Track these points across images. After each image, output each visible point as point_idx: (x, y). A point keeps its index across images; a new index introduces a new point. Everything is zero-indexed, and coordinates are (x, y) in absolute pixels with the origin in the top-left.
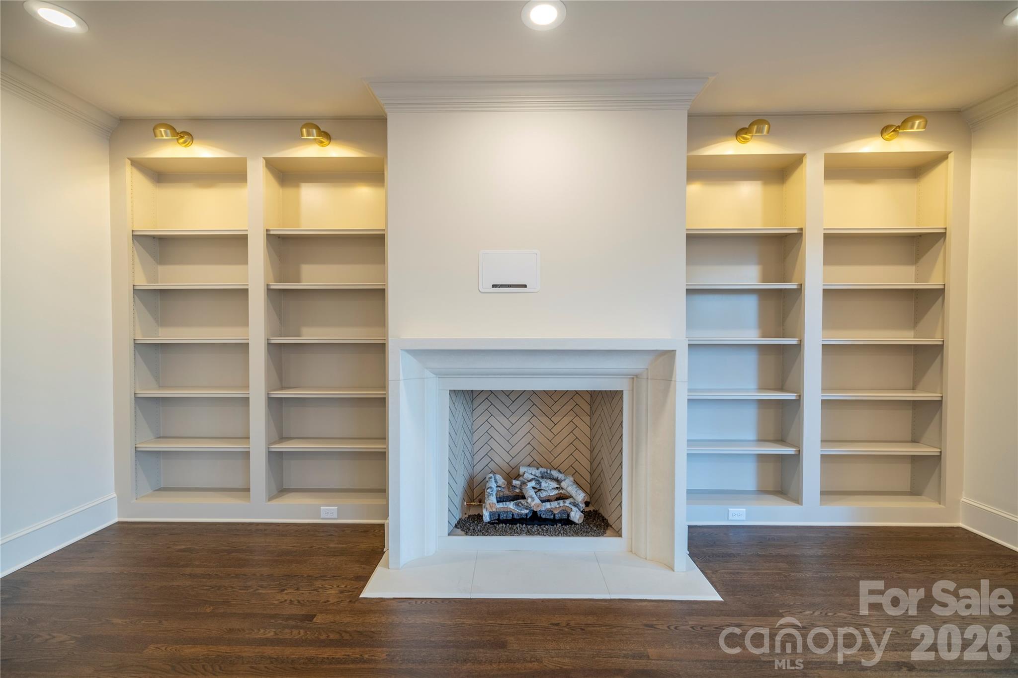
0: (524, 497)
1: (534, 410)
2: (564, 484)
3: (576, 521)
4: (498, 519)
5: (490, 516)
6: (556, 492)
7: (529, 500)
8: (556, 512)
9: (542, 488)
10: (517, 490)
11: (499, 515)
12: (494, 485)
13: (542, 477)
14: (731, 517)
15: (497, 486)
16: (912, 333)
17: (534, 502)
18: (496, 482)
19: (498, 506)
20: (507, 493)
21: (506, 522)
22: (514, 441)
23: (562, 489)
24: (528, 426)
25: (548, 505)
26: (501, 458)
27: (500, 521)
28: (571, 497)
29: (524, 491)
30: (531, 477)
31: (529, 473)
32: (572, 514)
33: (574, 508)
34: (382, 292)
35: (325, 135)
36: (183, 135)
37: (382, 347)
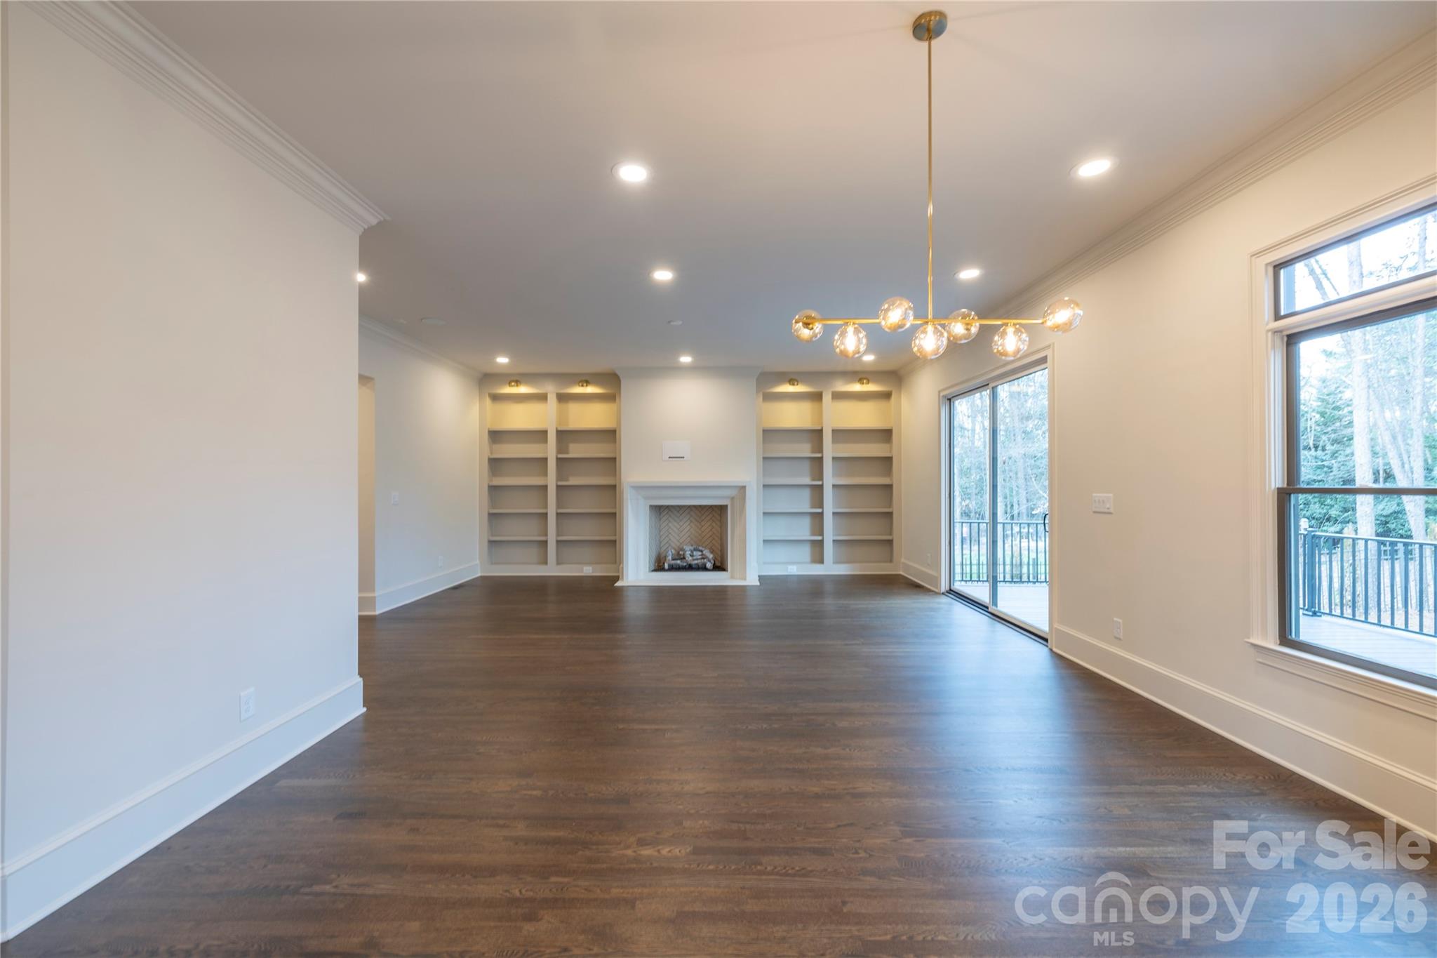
0: (685, 558)
1: (691, 519)
2: (704, 552)
3: (710, 567)
4: (672, 567)
5: (668, 566)
6: (701, 556)
7: (687, 559)
8: (700, 564)
9: (694, 554)
10: (682, 556)
11: (672, 565)
13: (694, 550)
14: (788, 571)
17: (689, 558)
18: (672, 553)
19: (672, 562)
20: (677, 557)
21: (676, 568)
22: (681, 535)
24: (689, 527)
25: (696, 562)
26: (675, 543)
27: (672, 569)
28: (708, 557)
29: (685, 556)
30: (689, 550)
31: (688, 548)
32: (707, 564)
33: (708, 562)
34: (614, 459)
35: (587, 383)
36: (518, 382)
37: (614, 487)
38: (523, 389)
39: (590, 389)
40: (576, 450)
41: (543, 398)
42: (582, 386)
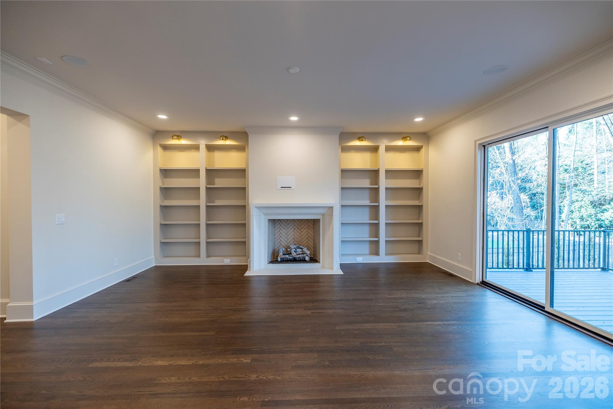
0: (291, 254)
1: (295, 227)
2: (304, 250)
3: (307, 260)
4: (283, 260)
5: (280, 259)
6: (301, 252)
7: (293, 254)
8: (301, 258)
9: (297, 251)
10: (289, 252)
11: (283, 259)
12: (282, 250)
13: (297, 248)
14: (357, 261)
15: (283, 251)
16: (418, 202)
17: (294, 254)
18: (282, 249)
19: (283, 256)
20: (286, 253)
21: (285, 261)
22: (288, 238)
23: (303, 251)
24: (293, 233)
25: (299, 256)
26: (284, 243)
27: (283, 261)
28: (306, 253)
29: (291, 252)
30: (294, 248)
31: (293, 247)
32: (306, 258)
33: (306, 256)
34: (244, 189)
35: (226, 138)
36: (179, 137)
37: (244, 207)
38: (183, 142)
39: (228, 142)
40: (220, 183)
41: (196, 148)
42: (223, 139)
